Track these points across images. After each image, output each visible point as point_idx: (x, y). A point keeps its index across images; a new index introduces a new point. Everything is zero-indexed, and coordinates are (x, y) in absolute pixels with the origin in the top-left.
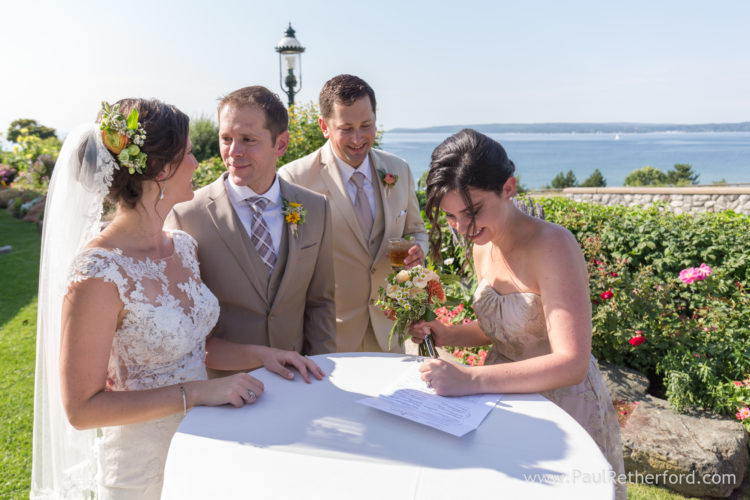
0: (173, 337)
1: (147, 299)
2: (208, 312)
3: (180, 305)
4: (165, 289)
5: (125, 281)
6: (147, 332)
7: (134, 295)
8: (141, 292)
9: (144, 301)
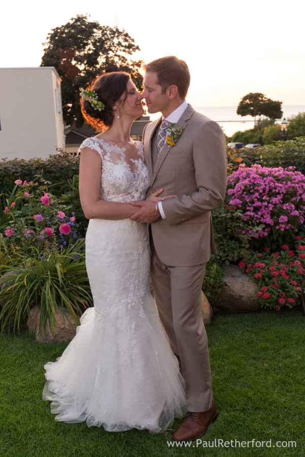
0: (120, 179)
1: (111, 161)
2: (145, 176)
3: (129, 167)
4: (122, 158)
5: (102, 151)
6: (109, 175)
7: (106, 157)
8: (110, 157)
9: (109, 161)
